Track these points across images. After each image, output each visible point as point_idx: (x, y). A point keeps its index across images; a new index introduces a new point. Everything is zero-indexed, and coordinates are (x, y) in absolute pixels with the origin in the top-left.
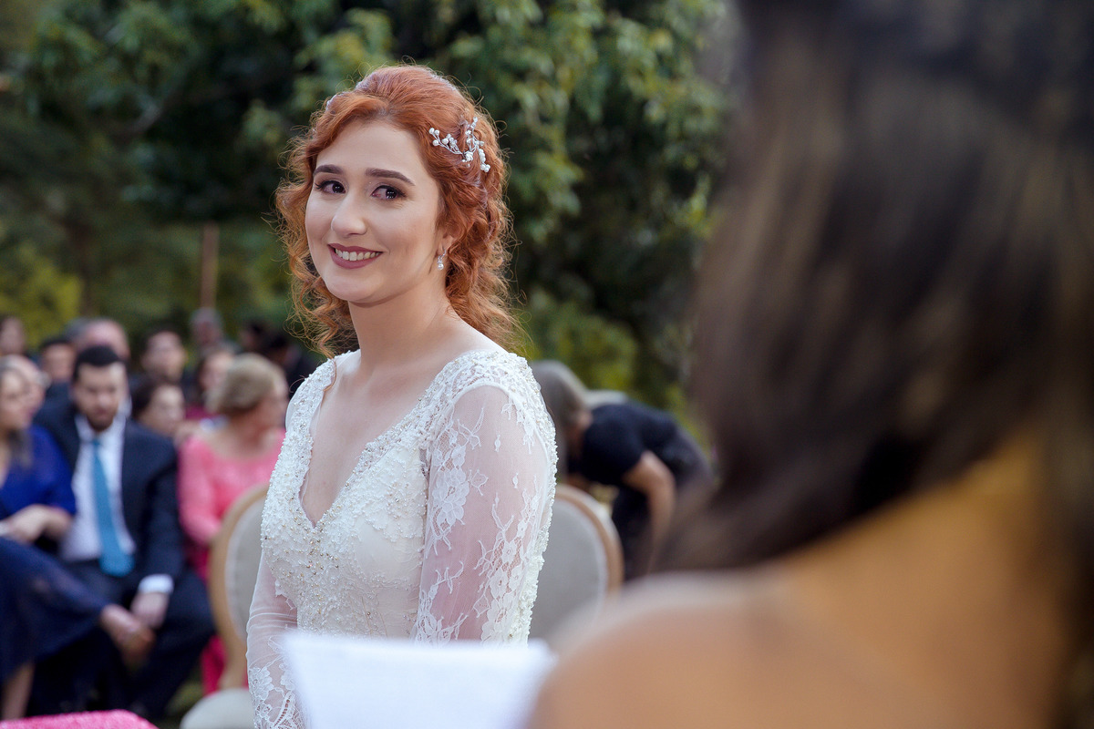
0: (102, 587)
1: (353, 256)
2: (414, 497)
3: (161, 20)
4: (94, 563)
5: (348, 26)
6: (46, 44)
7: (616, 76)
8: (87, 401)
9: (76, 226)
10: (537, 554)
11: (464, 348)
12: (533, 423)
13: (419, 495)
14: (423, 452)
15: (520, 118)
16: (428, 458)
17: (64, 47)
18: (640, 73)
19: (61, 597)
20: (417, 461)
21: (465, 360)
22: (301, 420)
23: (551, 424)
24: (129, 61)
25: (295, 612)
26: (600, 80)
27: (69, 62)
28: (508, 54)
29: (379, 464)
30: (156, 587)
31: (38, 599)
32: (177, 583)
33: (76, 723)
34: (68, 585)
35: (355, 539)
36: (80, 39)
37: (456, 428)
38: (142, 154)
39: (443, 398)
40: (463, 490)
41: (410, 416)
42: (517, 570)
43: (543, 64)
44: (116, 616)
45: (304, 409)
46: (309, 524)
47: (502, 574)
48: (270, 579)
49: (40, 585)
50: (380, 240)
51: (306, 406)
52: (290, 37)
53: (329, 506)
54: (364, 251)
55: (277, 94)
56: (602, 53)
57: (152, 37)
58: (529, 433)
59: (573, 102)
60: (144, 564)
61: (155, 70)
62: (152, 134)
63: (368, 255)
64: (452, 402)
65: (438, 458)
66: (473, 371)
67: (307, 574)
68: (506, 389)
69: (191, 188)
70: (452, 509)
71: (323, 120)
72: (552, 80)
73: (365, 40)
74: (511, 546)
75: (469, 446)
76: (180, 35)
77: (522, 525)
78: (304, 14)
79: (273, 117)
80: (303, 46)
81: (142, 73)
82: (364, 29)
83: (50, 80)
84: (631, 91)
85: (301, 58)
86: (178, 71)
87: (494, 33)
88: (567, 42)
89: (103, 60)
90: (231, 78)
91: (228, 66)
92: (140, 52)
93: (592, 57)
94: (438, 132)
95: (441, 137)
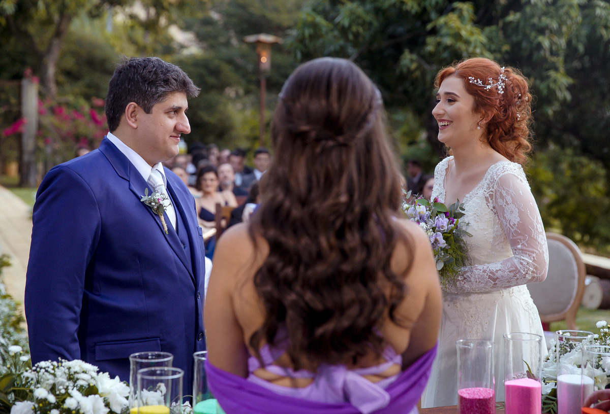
2: (483, 214)
3: (360, 10)
5: (453, 10)
6: (306, 24)
7: (594, 29)
14: (486, 198)
15: (542, 53)
17: (314, 26)
20: (484, 201)
24: (344, 31)
26: (584, 32)
27: (316, 33)
28: (535, 20)
29: (471, 202)
36: (320, 20)
37: (504, 189)
39: (493, 178)
43: (554, 25)
52: (423, 16)
55: (415, 43)
56: (585, 17)
57: (355, 19)
59: (569, 43)
61: (357, 35)
64: (497, 179)
66: (503, 168)
68: (516, 174)
70: (514, 219)
72: (559, 33)
73: (461, 17)
76: (369, 18)
78: (430, 5)
79: (414, 57)
80: (430, 21)
81: (351, 37)
82: (461, 10)
83: (307, 42)
84: (602, 37)
85: (429, 27)
86: (367, 35)
87: (528, 9)
88: (567, 13)
89: (332, 30)
90: (392, 36)
91: (391, 29)
92: (350, 26)
93: (580, 19)
94: (473, 78)
95: (474, 80)
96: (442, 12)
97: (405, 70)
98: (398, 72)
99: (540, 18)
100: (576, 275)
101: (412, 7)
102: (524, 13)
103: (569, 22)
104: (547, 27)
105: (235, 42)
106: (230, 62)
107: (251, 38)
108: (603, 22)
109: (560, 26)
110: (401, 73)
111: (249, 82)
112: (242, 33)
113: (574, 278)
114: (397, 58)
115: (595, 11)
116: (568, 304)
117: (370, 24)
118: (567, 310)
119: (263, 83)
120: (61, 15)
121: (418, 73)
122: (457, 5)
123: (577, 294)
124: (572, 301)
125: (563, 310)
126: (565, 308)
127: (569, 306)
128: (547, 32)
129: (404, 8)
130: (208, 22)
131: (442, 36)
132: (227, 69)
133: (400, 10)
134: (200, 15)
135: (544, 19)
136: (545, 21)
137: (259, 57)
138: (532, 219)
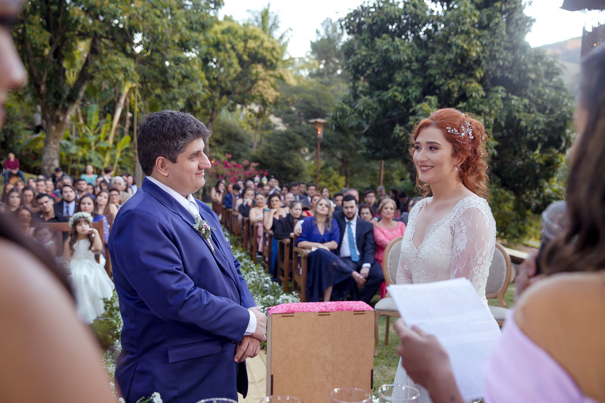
0: (352, 265)
1: (425, 168)
2: (448, 241)
3: (370, 101)
4: (349, 258)
5: (426, 100)
6: (338, 109)
7: (510, 112)
8: (346, 211)
9: (344, 161)
10: (489, 261)
11: (466, 196)
12: (488, 220)
13: (450, 241)
14: (451, 228)
16: (453, 229)
17: (343, 110)
18: (518, 111)
19: (340, 267)
20: (449, 230)
21: (466, 200)
22: (413, 217)
23: (494, 221)
24: (361, 113)
25: (411, 275)
26: (505, 114)
27: (344, 114)
28: (475, 107)
29: (437, 231)
30: (366, 266)
31: (334, 267)
32: (372, 265)
33: (349, 303)
34: (343, 264)
35: (430, 254)
36: (345, 106)
37: (463, 220)
38: (364, 140)
39: (459, 211)
40: (466, 240)
41: (448, 216)
42: (482, 266)
43: (487, 110)
44: (355, 273)
45: (414, 214)
46: (415, 249)
47: (477, 267)
48: (403, 264)
49: (335, 264)
50: (432, 163)
51: (415, 213)
52: (408, 104)
53: (422, 243)
54: (428, 166)
55: (403, 121)
56: (505, 105)
57: (367, 106)
58: (487, 223)
59: (496, 120)
60: (363, 259)
61: (368, 115)
62: (366, 135)
63: (429, 168)
64: (462, 212)
65: (457, 230)
66: (469, 202)
67: (415, 264)
68: (480, 208)
69: (377, 150)
70: (462, 245)
71: (416, 128)
72: (490, 114)
73: (430, 104)
74: (481, 258)
75: (468, 226)
76: (375, 106)
77: (484, 252)
78: (412, 98)
79: (402, 128)
80: (412, 107)
81: (364, 117)
82: (430, 101)
83: (339, 120)
84: (515, 117)
85: (411, 110)
86: (374, 116)
87: (471, 100)
88: (494, 102)
89: (353, 113)
90: (390, 117)
91: (389, 113)
92: (364, 110)
93: (502, 106)
94: (450, 128)
95: (451, 130)
96: (419, 101)
97: (396, 136)
98: (392, 137)
99: (478, 106)
100: (505, 268)
101: (401, 99)
102: (468, 103)
103: (496, 108)
104: (482, 111)
105: (303, 123)
106: (301, 134)
107: (313, 121)
108: (516, 108)
109: (490, 111)
110: (394, 137)
111: (311, 145)
112: (308, 117)
113: (504, 270)
114: (392, 130)
115: (511, 103)
116: (500, 287)
117: (376, 109)
118: (498, 291)
119: (319, 146)
120: (213, 109)
121: (404, 138)
122: (428, 97)
123: (506, 280)
124: (502, 286)
125: (496, 291)
126: (498, 290)
127: (500, 289)
128: (483, 114)
129: (396, 99)
130: (290, 112)
131: (418, 116)
132: (299, 137)
133: (394, 100)
134: (286, 108)
135: (480, 106)
136: (481, 107)
137: (317, 130)
138: (477, 250)
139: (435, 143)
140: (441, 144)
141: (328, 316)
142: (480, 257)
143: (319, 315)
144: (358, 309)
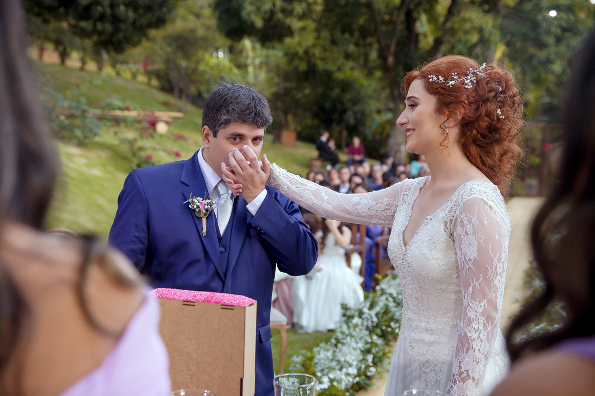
21: (468, 185)
37: (466, 216)
39: (456, 201)
40: (475, 244)
41: (444, 207)
47: (499, 277)
53: (410, 240)
54: (410, 130)
63: (412, 132)
65: (460, 230)
66: (471, 190)
70: (472, 252)
74: (500, 265)
94: (433, 76)
95: (434, 78)
138: (492, 256)
139: (415, 98)
140: (420, 98)
141: (193, 307)
142: (499, 263)
143: (183, 304)
144: (228, 303)
